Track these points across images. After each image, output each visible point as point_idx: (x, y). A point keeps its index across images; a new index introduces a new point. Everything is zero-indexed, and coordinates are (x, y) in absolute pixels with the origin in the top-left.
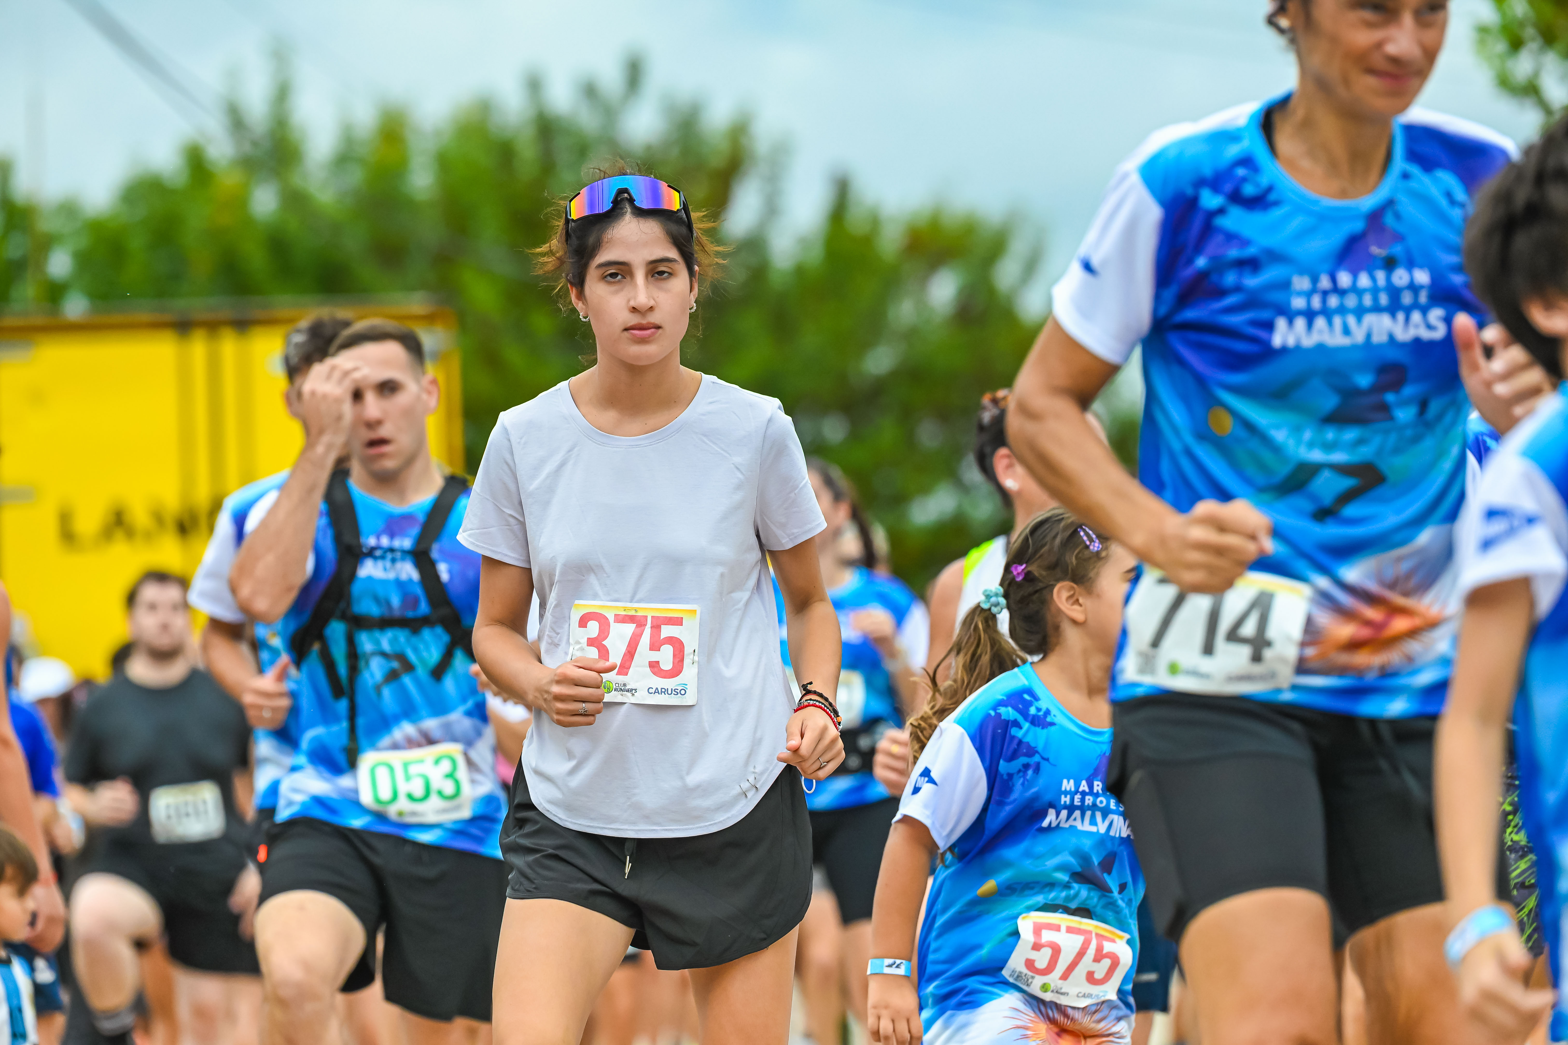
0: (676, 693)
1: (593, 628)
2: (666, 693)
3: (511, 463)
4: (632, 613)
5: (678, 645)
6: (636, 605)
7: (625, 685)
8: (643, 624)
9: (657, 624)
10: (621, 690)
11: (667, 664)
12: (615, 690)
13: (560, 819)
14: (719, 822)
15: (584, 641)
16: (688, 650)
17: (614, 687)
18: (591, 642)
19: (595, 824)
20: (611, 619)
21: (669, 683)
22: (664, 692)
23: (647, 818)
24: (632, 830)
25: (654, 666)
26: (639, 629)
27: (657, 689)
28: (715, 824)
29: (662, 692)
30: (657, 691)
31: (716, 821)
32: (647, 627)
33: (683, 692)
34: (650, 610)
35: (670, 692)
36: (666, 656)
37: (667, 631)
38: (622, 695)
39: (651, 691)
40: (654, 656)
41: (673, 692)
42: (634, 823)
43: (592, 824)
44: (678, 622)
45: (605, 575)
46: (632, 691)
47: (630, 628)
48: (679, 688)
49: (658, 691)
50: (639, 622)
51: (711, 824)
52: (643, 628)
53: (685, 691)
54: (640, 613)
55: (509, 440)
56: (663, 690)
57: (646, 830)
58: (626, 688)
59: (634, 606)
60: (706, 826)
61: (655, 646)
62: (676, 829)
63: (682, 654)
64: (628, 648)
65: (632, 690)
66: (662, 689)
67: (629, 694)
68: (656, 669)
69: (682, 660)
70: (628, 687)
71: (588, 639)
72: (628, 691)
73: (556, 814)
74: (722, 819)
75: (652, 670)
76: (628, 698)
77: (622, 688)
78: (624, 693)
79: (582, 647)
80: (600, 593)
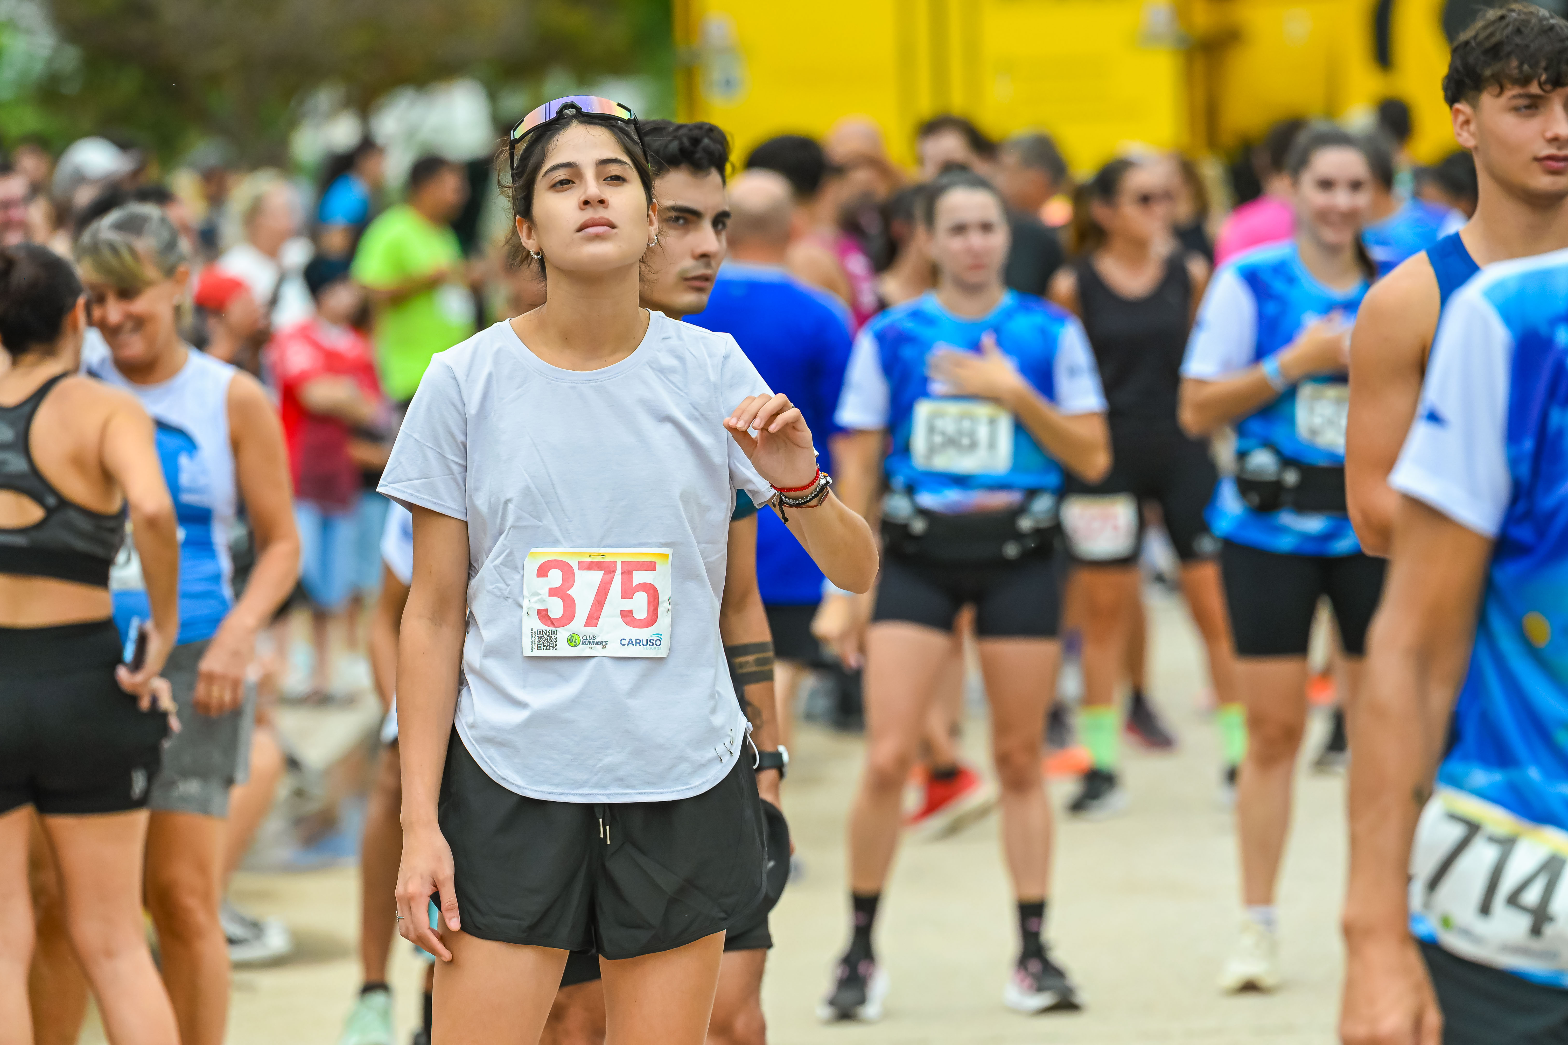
0: (651, 644)
1: (555, 577)
2: (641, 644)
3: (459, 405)
4: (599, 559)
5: (652, 592)
6: (603, 550)
7: (594, 637)
8: (612, 570)
9: (629, 569)
10: (589, 642)
11: (641, 611)
12: (583, 643)
13: (518, 786)
14: (695, 787)
15: (546, 591)
16: (663, 597)
17: (582, 640)
18: (553, 592)
19: (559, 790)
20: (575, 567)
21: (645, 633)
22: (639, 643)
23: (620, 781)
24: (604, 795)
25: (627, 616)
26: (608, 577)
27: (631, 640)
28: (691, 788)
29: (636, 643)
30: (630, 642)
31: (692, 786)
32: (616, 573)
33: (658, 643)
34: (619, 555)
35: (645, 643)
36: (639, 604)
37: (640, 577)
38: (591, 648)
39: (623, 642)
40: (627, 604)
41: (649, 643)
42: (605, 787)
43: (555, 791)
44: (651, 566)
45: (567, 520)
46: (603, 644)
47: (597, 576)
48: (655, 638)
49: (632, 642)
50: (608, 568)
51: (687, 789)
52: (612, 575)
53: (660, 642)
54: (607, 559)
55: (455, 379)
56: (638, 641)
57: (618, 794)
58: (595, 641)
59: (600, 552)
60: (681, 790)
61: (627, 593)
62: (651, 793)
63: (656, 601)
64: (596, 597)
65: (602, 642)
66: (636, 640)
67: (600, 647)
68: (628, 619)
69: (656, 609)
70: (597, 639)
71: (550, 589)
72: (597, 643)
73: (513, 782)
74: (697, 783)
75: (624, 619)
76: (597, 651)
77: (591, 641)
78: (593, 646)
79: (542, 598)
80: (561, 538)
